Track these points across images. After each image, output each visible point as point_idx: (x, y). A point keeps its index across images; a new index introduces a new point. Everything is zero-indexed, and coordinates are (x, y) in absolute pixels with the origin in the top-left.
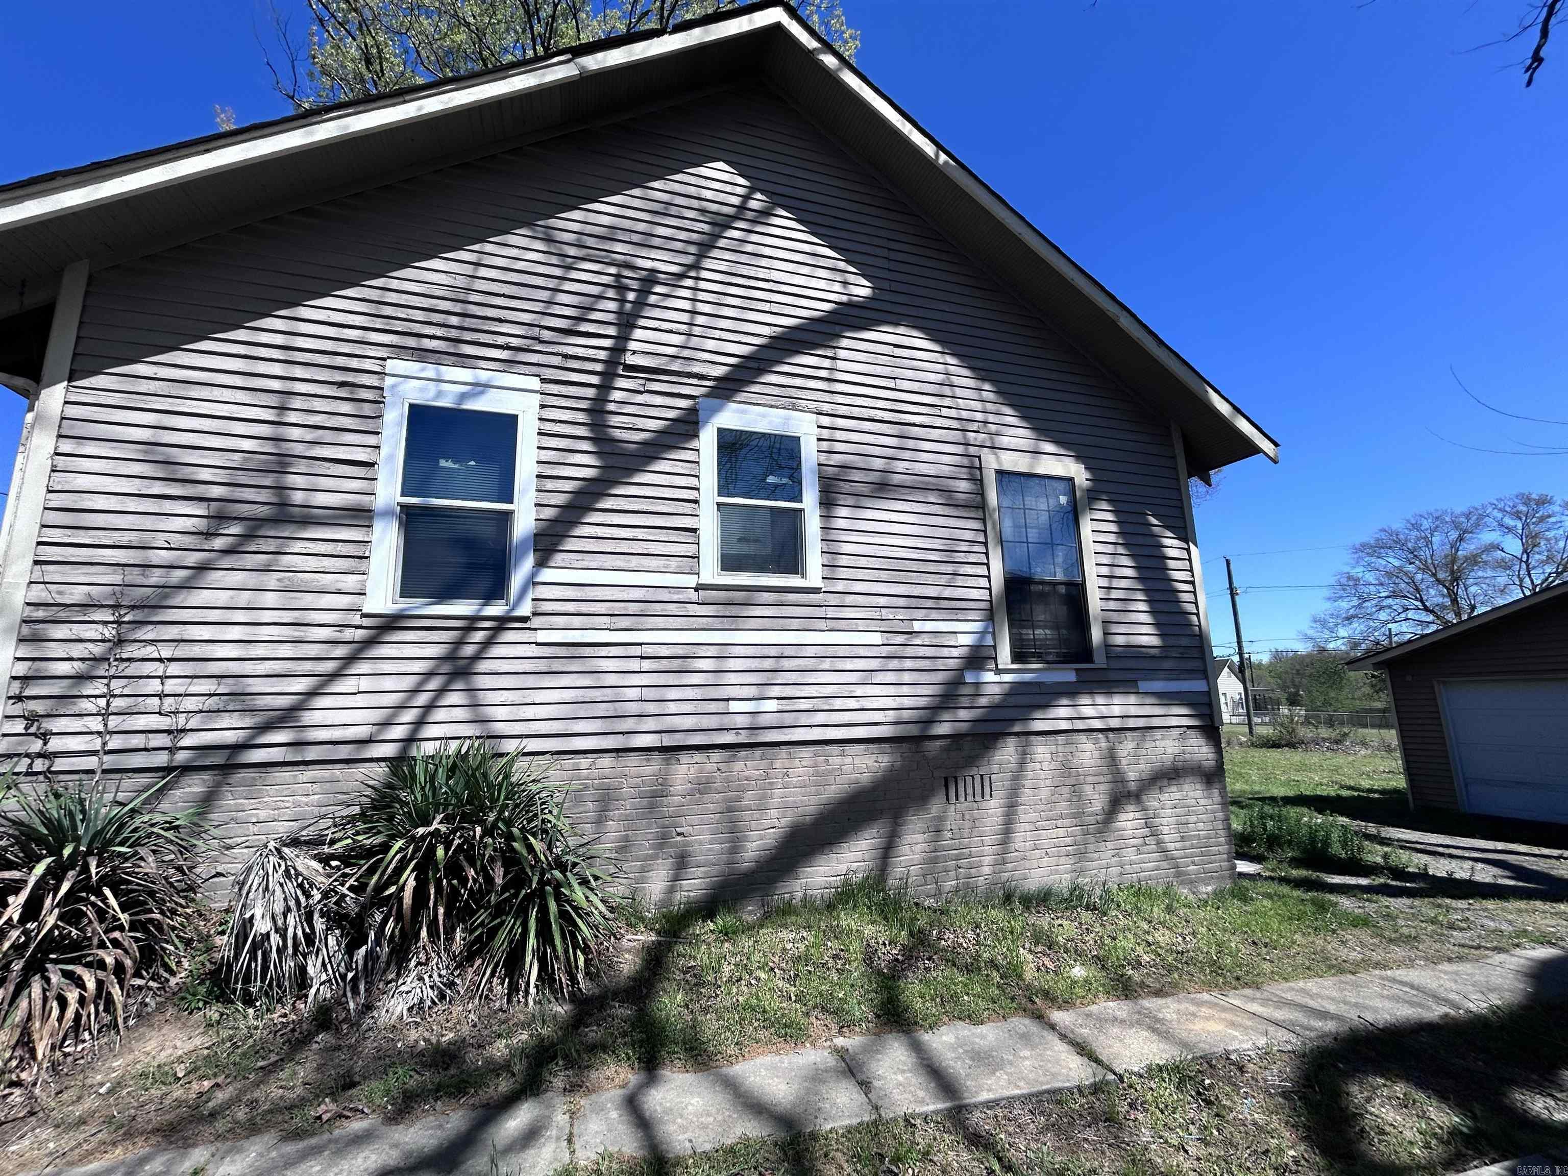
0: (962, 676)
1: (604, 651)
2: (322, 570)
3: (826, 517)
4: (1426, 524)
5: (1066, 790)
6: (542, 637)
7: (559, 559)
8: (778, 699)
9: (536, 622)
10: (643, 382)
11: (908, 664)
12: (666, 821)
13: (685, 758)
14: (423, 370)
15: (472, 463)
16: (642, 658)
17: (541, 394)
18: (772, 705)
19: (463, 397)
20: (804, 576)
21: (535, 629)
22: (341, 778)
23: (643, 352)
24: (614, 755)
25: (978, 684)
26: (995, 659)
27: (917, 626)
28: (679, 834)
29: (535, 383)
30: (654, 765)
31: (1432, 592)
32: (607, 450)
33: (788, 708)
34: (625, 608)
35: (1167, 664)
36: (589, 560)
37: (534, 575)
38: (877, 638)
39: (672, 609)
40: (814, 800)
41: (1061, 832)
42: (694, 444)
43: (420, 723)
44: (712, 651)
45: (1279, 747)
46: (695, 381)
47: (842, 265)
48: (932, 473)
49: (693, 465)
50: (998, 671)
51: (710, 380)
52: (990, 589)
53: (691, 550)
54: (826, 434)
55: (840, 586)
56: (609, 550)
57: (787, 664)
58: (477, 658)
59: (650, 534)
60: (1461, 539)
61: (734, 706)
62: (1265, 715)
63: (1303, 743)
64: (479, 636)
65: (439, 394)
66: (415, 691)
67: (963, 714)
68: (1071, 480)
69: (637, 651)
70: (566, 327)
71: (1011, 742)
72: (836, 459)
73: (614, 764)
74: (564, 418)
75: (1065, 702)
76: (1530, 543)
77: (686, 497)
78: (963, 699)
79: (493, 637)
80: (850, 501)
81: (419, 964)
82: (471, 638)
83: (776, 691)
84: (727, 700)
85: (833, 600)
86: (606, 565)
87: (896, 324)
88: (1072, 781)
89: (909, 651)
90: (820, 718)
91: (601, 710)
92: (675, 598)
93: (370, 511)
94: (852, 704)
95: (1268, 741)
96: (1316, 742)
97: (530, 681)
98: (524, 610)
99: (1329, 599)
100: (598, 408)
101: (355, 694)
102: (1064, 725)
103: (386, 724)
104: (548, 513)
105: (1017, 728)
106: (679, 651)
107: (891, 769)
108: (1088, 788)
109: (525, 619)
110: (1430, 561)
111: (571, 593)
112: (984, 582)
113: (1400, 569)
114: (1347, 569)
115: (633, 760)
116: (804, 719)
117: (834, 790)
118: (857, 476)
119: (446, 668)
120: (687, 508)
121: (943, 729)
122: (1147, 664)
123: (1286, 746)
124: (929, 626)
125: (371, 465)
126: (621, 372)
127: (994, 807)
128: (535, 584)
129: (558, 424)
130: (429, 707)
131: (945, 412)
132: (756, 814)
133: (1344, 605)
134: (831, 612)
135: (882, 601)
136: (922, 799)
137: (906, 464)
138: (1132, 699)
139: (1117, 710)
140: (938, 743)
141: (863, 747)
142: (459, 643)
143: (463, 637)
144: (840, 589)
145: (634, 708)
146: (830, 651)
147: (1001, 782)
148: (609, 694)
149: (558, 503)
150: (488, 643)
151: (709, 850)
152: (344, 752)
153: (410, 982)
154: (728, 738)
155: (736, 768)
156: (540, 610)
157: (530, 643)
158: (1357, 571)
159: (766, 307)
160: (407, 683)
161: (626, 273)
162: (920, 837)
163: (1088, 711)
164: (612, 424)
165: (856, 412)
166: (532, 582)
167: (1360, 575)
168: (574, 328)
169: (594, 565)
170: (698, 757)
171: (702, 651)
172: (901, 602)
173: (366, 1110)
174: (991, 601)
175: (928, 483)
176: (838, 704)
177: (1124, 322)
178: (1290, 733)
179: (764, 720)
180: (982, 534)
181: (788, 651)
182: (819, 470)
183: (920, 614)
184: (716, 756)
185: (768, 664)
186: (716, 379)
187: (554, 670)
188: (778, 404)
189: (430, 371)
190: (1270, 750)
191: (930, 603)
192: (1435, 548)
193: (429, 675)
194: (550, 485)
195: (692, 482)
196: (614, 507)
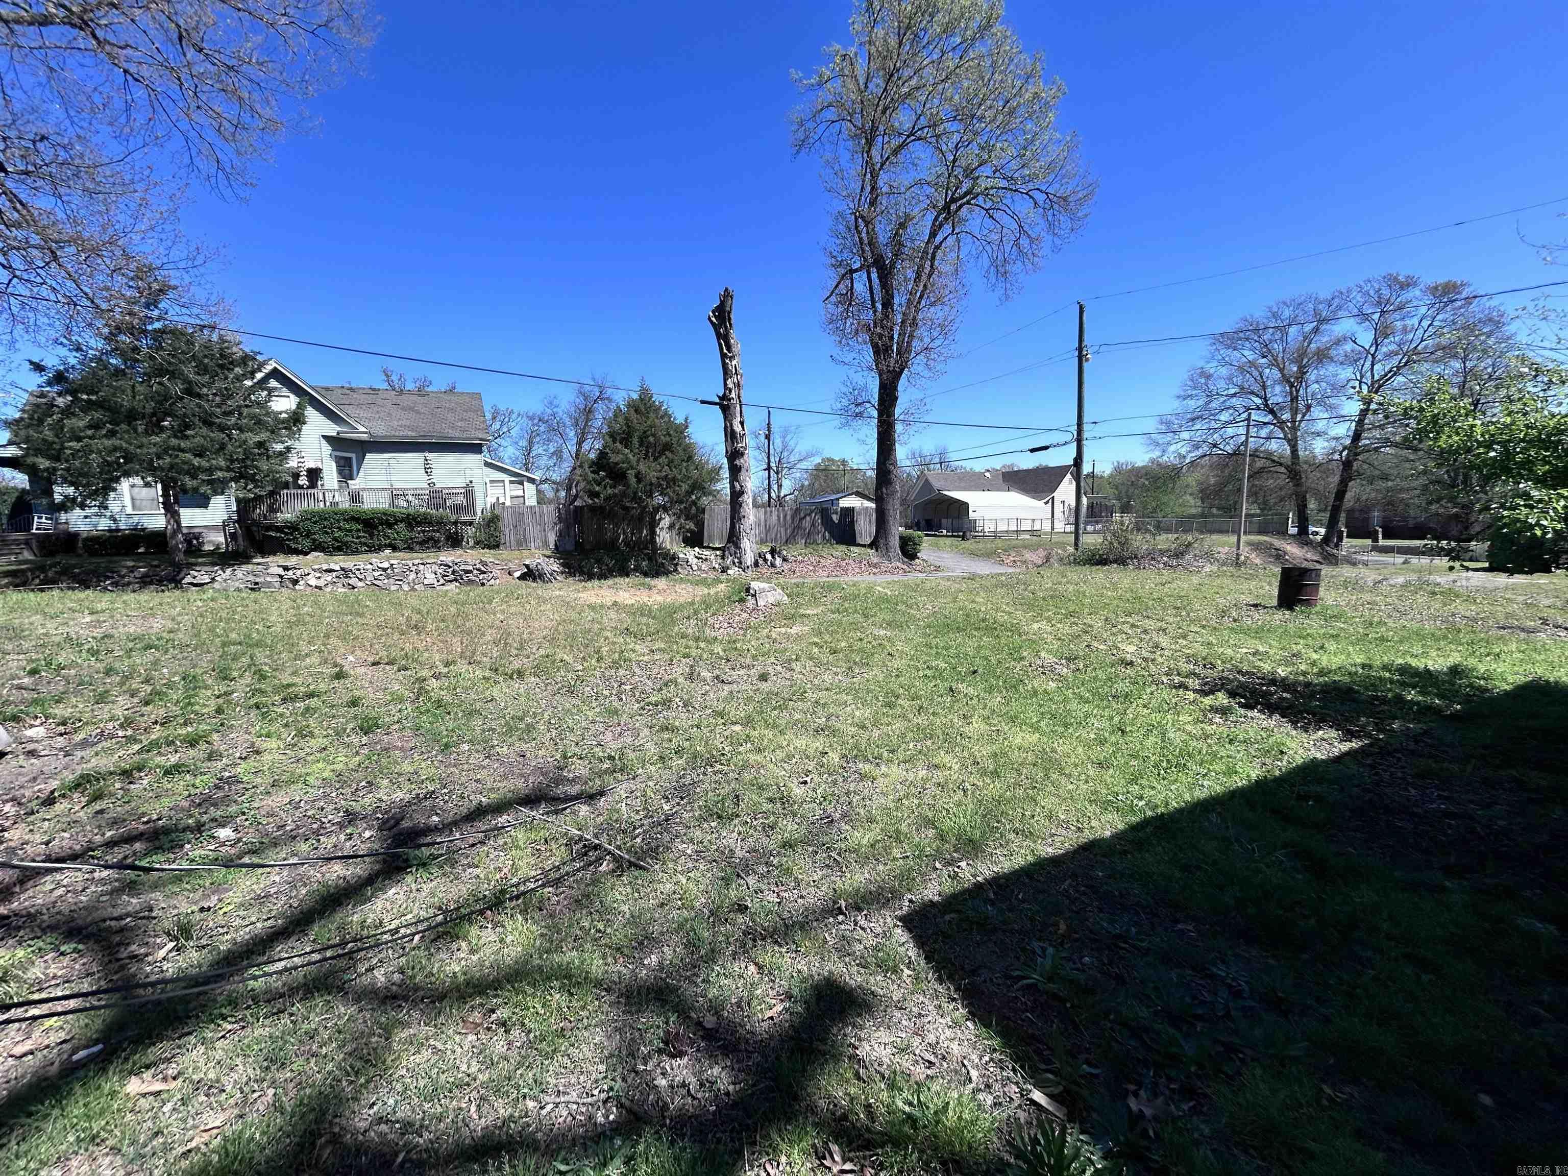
4: (1287, 313)
31: (1278, 389)
45: (1105, 564)
60: (1316, 330)
62: (1097, 522)
63: (1136, 557)
76: (1382, 333)
95: (1094, 555)
96: (1152, 556)
99: (1179, 397)
110: (1281, 355)
113: (1252, 364)
114: (1201, 364)
123: (1115, 561)
133: (1192, 404)
158: (1211, 368)
167: (1212, 371)
178: (1122, 544)
190: (1094, 568)
192: (1289, 339)
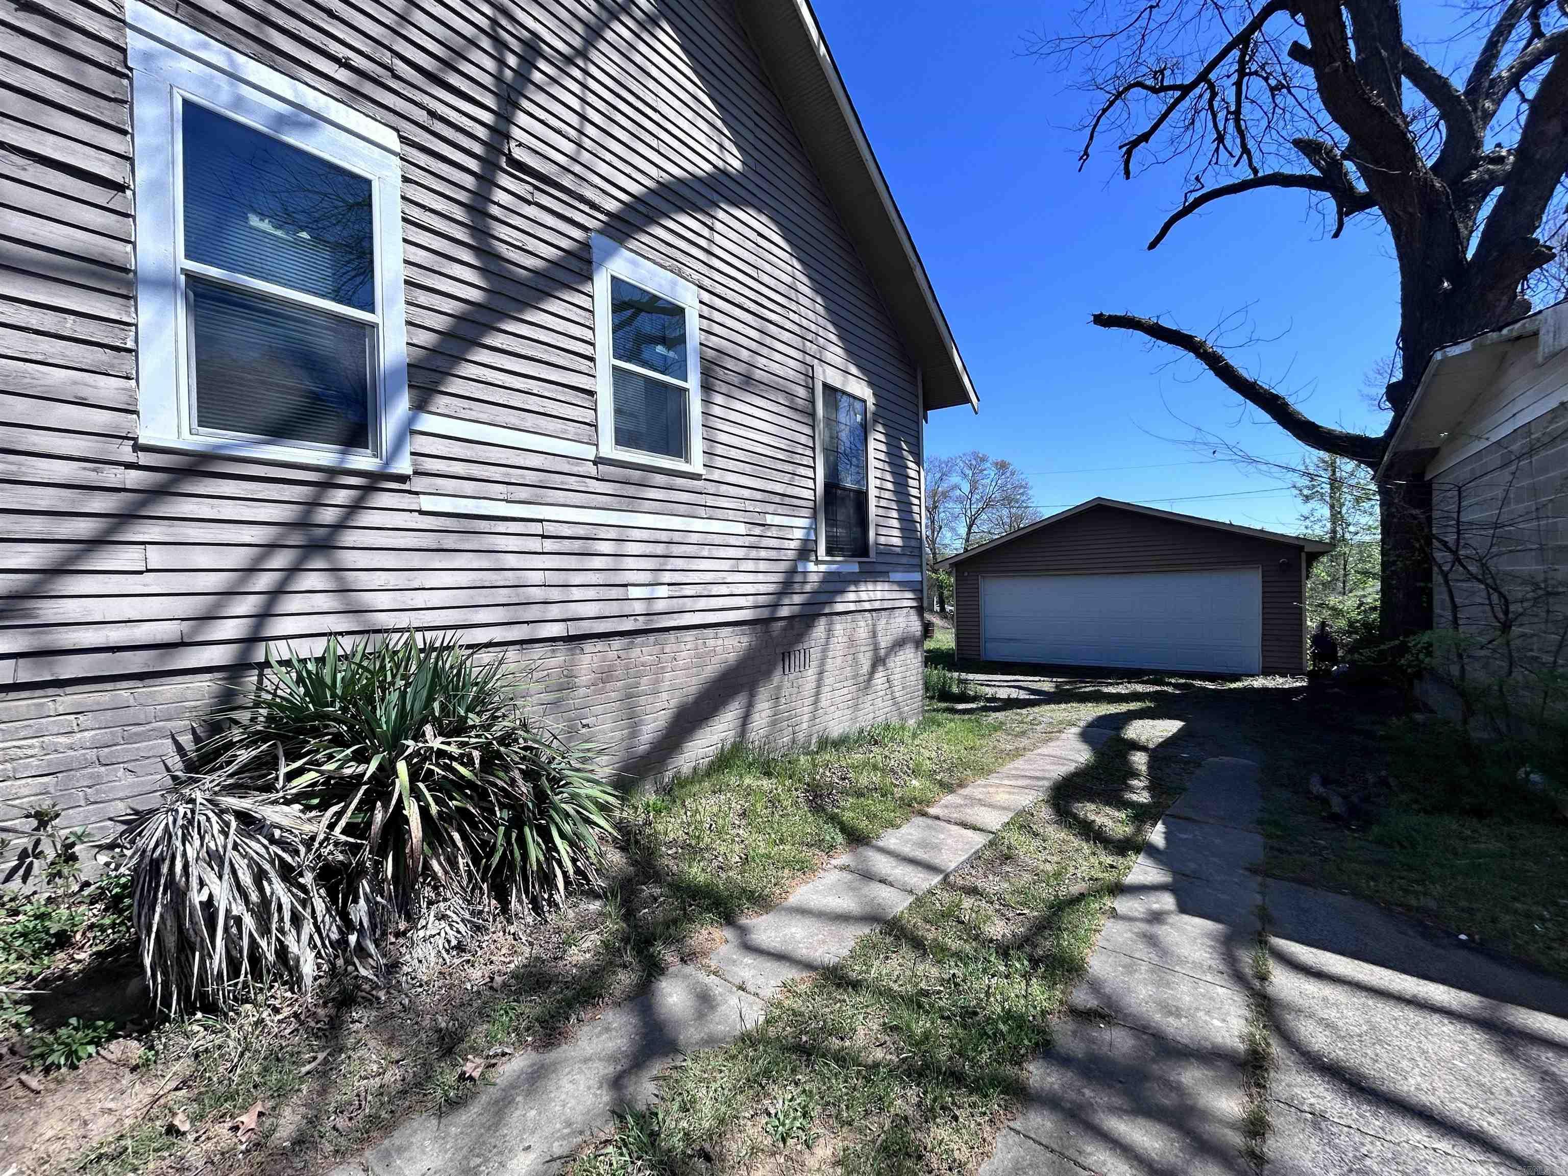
0: (796, 566)
1: (501, 527)
2: (39, 358)
3: (706, 402)
5: (850, 657)
6: (427, 504)
7: (442, 403)
8: (669, 584)
9: (419, 484)
10: (530, 189)
11: (763, 554)
12: (572, 714)
13: (588, 646)
14: (205, 46)
15: (304, 235)
16: (543, 537)
17: (402, 159)
18: (663, 591)
19: (281, 120)
20: (688, 460)
21: (417, 493)
22: (132, 702)
23: (529, 148)
24: (518, 647)
25: (805, 573)
26: (816, 551)
27: (769, 519)
28: (584, 726)
29: (391, 139)
30: (558, 658)
32: (492, 267)
33: (677, 594)
34: (523, 476)
35: (904, 560)
36: (480, 411)
37: (411, 420)
38: (741, 529)
39: (573, 482)
40: (694, 681)
41: (846, 691)
42: (587, 288)
43: (264, 616)
44: (612, 533)
46: (586, 208)
47: (719, 124)
48: (781, 374)
49: (587, 314)
50: (817, 562)
51: (602, 212)
52: (815, 490)
53: (589, 416)
54: (706, 311)
55: (716, 475)
56: (501, 402)
57: (676, 550)
58: (340, 526)
59: (546, 389)
61: (634, 592)
64: (341, 497)
65: (239, 102)
66: (251, 570)
67: (797, 599)
68: (864, 401)
69: (536, 528)
70: (429, 69)
71: (823, 621)
72: (714, 341)
73: (518, 658)
74: (435, 206)
75: (853, 588)
77: (581, 351)
78: (796, 585)
79: (362, 498)
80: (724, 388)
81: (430, 903)
82: (329, 498)
83: (667, 577)
84: (626, 585)
85: (711, 488)
86: (499, 420)
87: (760, 211)
88: (852, 651)
89: (765, 542)
90: (702, 603)
91: (502, 596)
92: (575, 470)
93: (126, 270)
94: (724, 590)
97: (416, 560)
98: (403, 466)
100: (479, 207)
101: (141, 573)
102: (852, 607)
103: (208, 618)
104: (424, 338)
105: (827, 611)
106: (581, 531)
107: (750, 648)
108: (861, 655)
109: (403, 479)
111: (457, 450)
112: (810, 484)
115: (538, 651)
116: (689, 604)
117: (711, 670)
118: (729, 363)
119: (296, 538)
120: (584, 365)
121: (784, 612)
122: (894, 560)
124: (777, 520)
125: (120, 188)
126: (504, 165)
127: (811, 673)
128: (414, 432)
129: (428, 213)
130: (276, 593)
131: (792, 316)
132: (650, 699)
134: (711, 500)
135: (746, 493)
136: (767, 674)
137: (764, 361)
138: (886, 586)
139: (879, 595)
140: (781, 624)
141: (730, 629)
142: (313, 504)
143: (319, 496)
144: (716, 478)
145: (537, 594)
146: (710, 539)
147: (815, 653)
148: (510, 578)
149: (437, 327)
150: (355, 507)
151: (612, 738)
152: (136, 662)
153: (431, 924)
154: (628, 625)
155: (633, 655)
156: (421, 469)
157: (411, 511)
159: (654, 143)
160: (237, 558)
161: (504, 22)
162: (766, 705)
163: (864, 596)
164: (497, 234)
165: (730, 295)
166: (409, 430)
168: (441, 75)
169: (483, 417)
170: (600, 645)
171: (603, 533)
172: (759, 496)
173: (507, 1050)
174: (815, 501)
175: (778, 384)
176: (715, 590)
177: (918, 273)
179: (660, 606)
180: (811, 440)
181: (677, 537)
182: (701, 350)
183: (771, 508)
184: (617, 643)
185: (660, 549)
186: (608, 214)
187: (445, 547)
188: (667, 264)
189: (216, 53)
191: (777, 499)
193: (271, 547)
194: (423, 298)
195: (587, 334)
196: (504, 347)
